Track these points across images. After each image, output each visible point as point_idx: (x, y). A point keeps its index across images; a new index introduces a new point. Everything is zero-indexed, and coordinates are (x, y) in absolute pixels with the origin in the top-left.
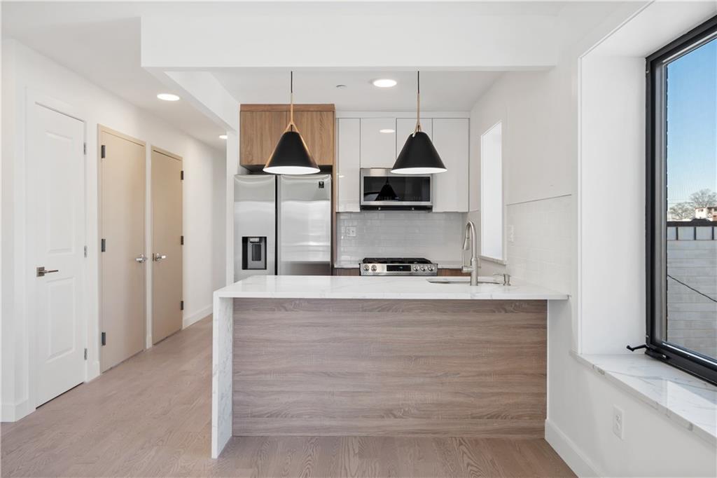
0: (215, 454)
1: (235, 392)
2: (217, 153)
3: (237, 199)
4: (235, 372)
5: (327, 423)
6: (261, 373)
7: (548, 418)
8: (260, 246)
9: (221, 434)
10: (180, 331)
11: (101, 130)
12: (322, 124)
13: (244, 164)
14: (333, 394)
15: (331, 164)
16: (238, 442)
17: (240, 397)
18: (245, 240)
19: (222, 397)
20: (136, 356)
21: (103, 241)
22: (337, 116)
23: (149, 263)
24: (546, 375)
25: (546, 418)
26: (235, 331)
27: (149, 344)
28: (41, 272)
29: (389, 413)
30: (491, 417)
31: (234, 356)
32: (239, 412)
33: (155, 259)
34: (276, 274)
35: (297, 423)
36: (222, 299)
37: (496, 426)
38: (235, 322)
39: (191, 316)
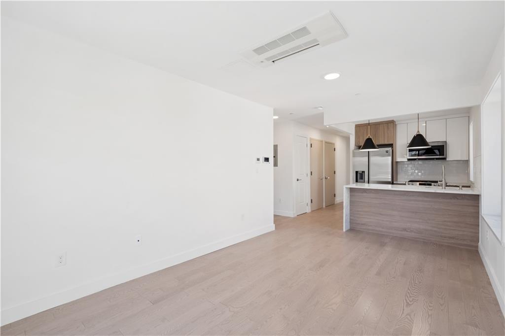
0: (344, 230)
1: (350, 216)
2: (347, 139)
3: (354, 156)
4: (350, 210)
5: (381, 229)
6: (358, 211)
7: (480, 242)
8: (362, 175)
9: (346, 226)
10: (334, 204)
11: (311, 139)
12: (388, 128)
13: (357, 145)
14: (383, 221)
15: (392, 143)
16: (352, 230)
17: (352, 218)
18: (357, 172)
19: (346, 215)
20: (320, 209)
21: (311, 172)
22: (396, 123)
23: (324, 179)
24: (479, 225)
25: (479, 242)
26: (350, 198)
27: (324, 206)
28: (298, 180)
29: (405, 230)
30: (451, 238)
31: (350, 205)
32: (352, 222)
33: (326, 178)
34: (369, 183)
35: (370, 228)
36: (346, 188)
37: (453, 241)
38: (350, 195)
39: (338, 200)
